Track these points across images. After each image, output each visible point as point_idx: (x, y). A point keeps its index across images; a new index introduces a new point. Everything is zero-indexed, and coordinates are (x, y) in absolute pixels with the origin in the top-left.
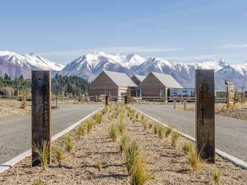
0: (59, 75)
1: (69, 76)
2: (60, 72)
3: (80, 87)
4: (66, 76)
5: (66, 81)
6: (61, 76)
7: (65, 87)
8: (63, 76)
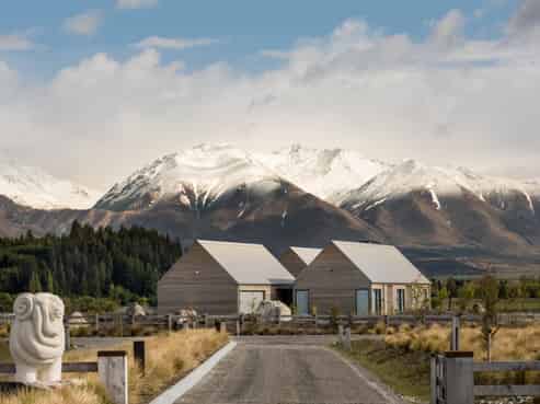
0: (83, 224)
1: (116, 229)
2: (84, 213)
3: (154, 264)
4: (109, 230)
5: (108, 244)
6: (89, 229)
7: (103, 264)
8: (96, 229)
